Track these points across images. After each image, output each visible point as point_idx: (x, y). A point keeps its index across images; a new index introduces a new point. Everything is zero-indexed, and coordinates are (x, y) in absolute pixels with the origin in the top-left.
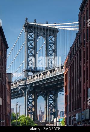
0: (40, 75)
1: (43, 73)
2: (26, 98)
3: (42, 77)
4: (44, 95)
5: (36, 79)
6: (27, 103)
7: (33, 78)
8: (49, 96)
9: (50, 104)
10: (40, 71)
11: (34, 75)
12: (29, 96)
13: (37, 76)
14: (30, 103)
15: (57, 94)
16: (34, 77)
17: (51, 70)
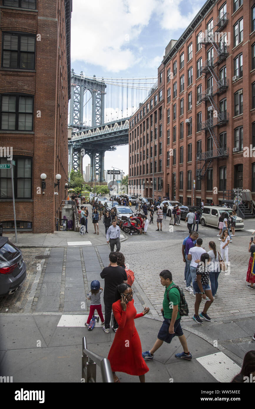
0: (88, 131)
1: (91, 130)
2: (71, 156)
3: (90, 134)
4: (90, 154)
5: (83, 136)
6: (72, 161)
7: (79, 134)
8: (96, 154)
9: (96, 163)
10: (88, 128)
11: (80, 132)
12: (74, 155)
13: (85, 133)
14: (75, 162)
15: (104, 153)
16: (81, 133)
17: (101, 127)
